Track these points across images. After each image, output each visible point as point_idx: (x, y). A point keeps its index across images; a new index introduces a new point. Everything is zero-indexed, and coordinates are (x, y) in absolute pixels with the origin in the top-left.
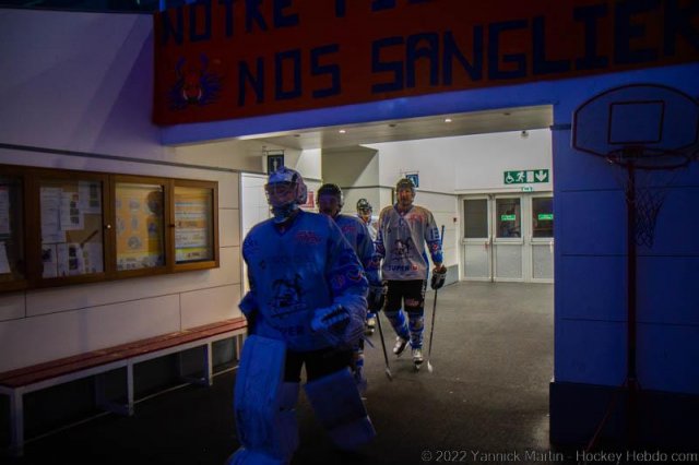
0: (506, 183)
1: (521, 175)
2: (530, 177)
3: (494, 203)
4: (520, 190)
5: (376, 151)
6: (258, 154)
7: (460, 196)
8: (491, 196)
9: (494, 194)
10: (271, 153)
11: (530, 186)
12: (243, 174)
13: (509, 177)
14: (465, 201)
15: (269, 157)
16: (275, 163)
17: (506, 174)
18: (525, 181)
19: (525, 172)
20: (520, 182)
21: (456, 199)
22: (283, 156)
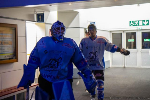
0: (130, 26)
1: (137, 23)
2: (141, 23)
3: (125, 34)
4: (136, 29)
5: (78, 12)
6: (32, 13)
7: (110, 31)
8: (124, 31)
9: (125, 31)
10: (38, 13)
11: (141, 27)
12: (27, 22)
13: (132, 23)
14: (113, 34)
15: (37, 14)
16: (40, 17)
17: (130, 22)
18: (138, 25)
19: (139, 21)
20: (136, 25)
21: (109, 33)
22: (43, 14)
